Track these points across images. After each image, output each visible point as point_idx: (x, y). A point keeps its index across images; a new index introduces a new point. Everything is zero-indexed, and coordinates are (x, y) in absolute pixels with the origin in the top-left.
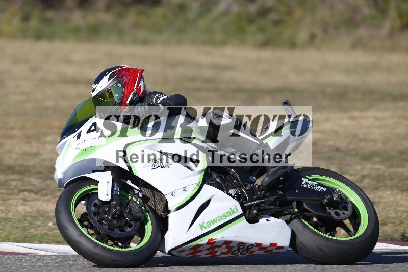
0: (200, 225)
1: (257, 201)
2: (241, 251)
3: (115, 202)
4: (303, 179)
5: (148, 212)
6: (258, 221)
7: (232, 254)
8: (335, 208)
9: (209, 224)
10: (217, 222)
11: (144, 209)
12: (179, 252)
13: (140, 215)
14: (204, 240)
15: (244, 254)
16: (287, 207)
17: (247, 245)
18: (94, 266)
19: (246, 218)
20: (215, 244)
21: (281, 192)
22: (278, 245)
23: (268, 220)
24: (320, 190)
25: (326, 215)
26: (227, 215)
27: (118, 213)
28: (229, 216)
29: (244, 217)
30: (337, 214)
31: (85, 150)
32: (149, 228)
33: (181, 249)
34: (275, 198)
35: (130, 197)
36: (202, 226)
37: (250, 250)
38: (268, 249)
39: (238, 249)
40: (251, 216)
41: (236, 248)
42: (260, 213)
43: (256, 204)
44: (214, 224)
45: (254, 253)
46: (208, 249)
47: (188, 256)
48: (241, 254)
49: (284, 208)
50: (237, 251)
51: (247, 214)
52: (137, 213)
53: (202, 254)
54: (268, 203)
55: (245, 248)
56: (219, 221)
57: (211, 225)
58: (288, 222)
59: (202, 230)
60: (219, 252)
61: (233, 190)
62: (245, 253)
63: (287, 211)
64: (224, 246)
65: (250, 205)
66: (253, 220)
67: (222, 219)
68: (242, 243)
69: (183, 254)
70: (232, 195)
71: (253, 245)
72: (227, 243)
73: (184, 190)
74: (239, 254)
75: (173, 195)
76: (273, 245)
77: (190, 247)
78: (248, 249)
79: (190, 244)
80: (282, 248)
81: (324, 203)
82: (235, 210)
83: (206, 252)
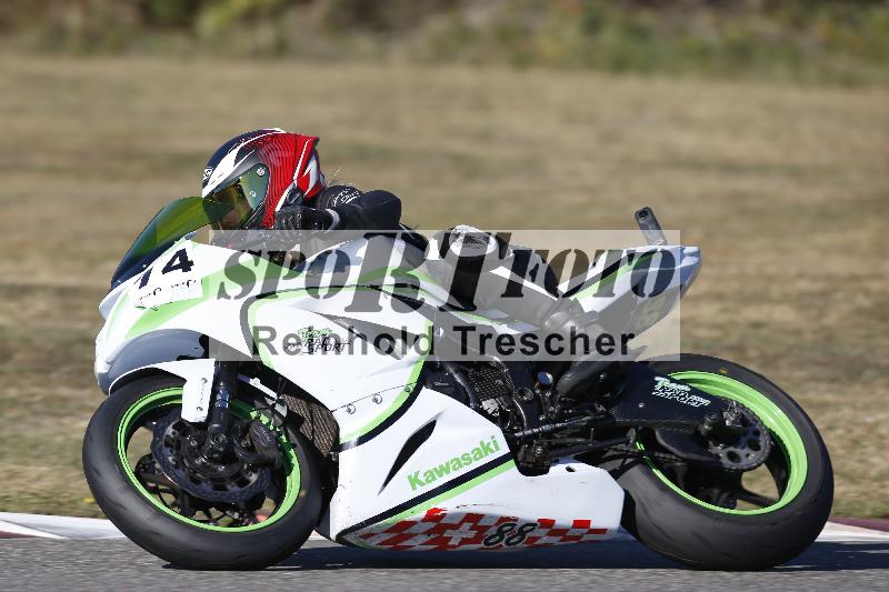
0: (409, 477)
1: (547, 427)
2: (506, 537)
3: (216, 425)
4: (657, 379)
5: (294, 446)
6: (546, 472)
7: (485, 544)
8: (728, 444)
9: (431, 475)
10: (448, 472)
11: (285, 441)
12: (362, 537)
13: (273, 454)
14: (419, 512)
15: (514, 544)
16: (613, 441)
17: (519, 525)
18: (165, 567)
19: (517, 463)
20: (443, 521)
21: (602, 408)
22: (593, 526)
23: (569, 470)
24: (694, 404)
25: (705, 458)
26: (472, 456)
27: (221, 449)
28: (477, 459)
29: (512, 462)
30: (733, 457)
31: (156, 310)
32: (294, 482)
33: (366, 530)
34: (589, 421)
35: (254, 414)
36: (414, 481)
37: (528, 535)
38: (569, 534)
39: (500, 533)
40: (529, 459)
41: (493, 531)
42: (551, 453)
43: (544, 434)
44: (441, 476)
45: (537, 543)
46: (428, 533)
47: (385, 547)
48: (507, 543)
49: (608, 443)
50: (498, 538)
51: (520, 455)
52: (266, 449)
53: (418, 544)
54: (569, 432)
55: (516, 529)
56: (455, 469)
57: (434, 479)
58: (615, 474)
59: (414, 488)
60: (455, 538)
61: (492, 400)
62: (516, 543)
63: (616, 450)
64: (467, 525)
65: (529, 436)
66: (533, 468)
67: (461, 466)
68: (508, 519)
69: (373, 543)
70: (490, 412)
71: (534, 525)
72: (473, 518)
73: (376, 401)
74: (503, 543)
75: (349, 411)
76: (581, 524)
77: (387, 527)
78: (522, 532)
79: (388, 520)
80: (603, 531)
81: (703, 433)
82: (492, 447)
83: (425, 539)
